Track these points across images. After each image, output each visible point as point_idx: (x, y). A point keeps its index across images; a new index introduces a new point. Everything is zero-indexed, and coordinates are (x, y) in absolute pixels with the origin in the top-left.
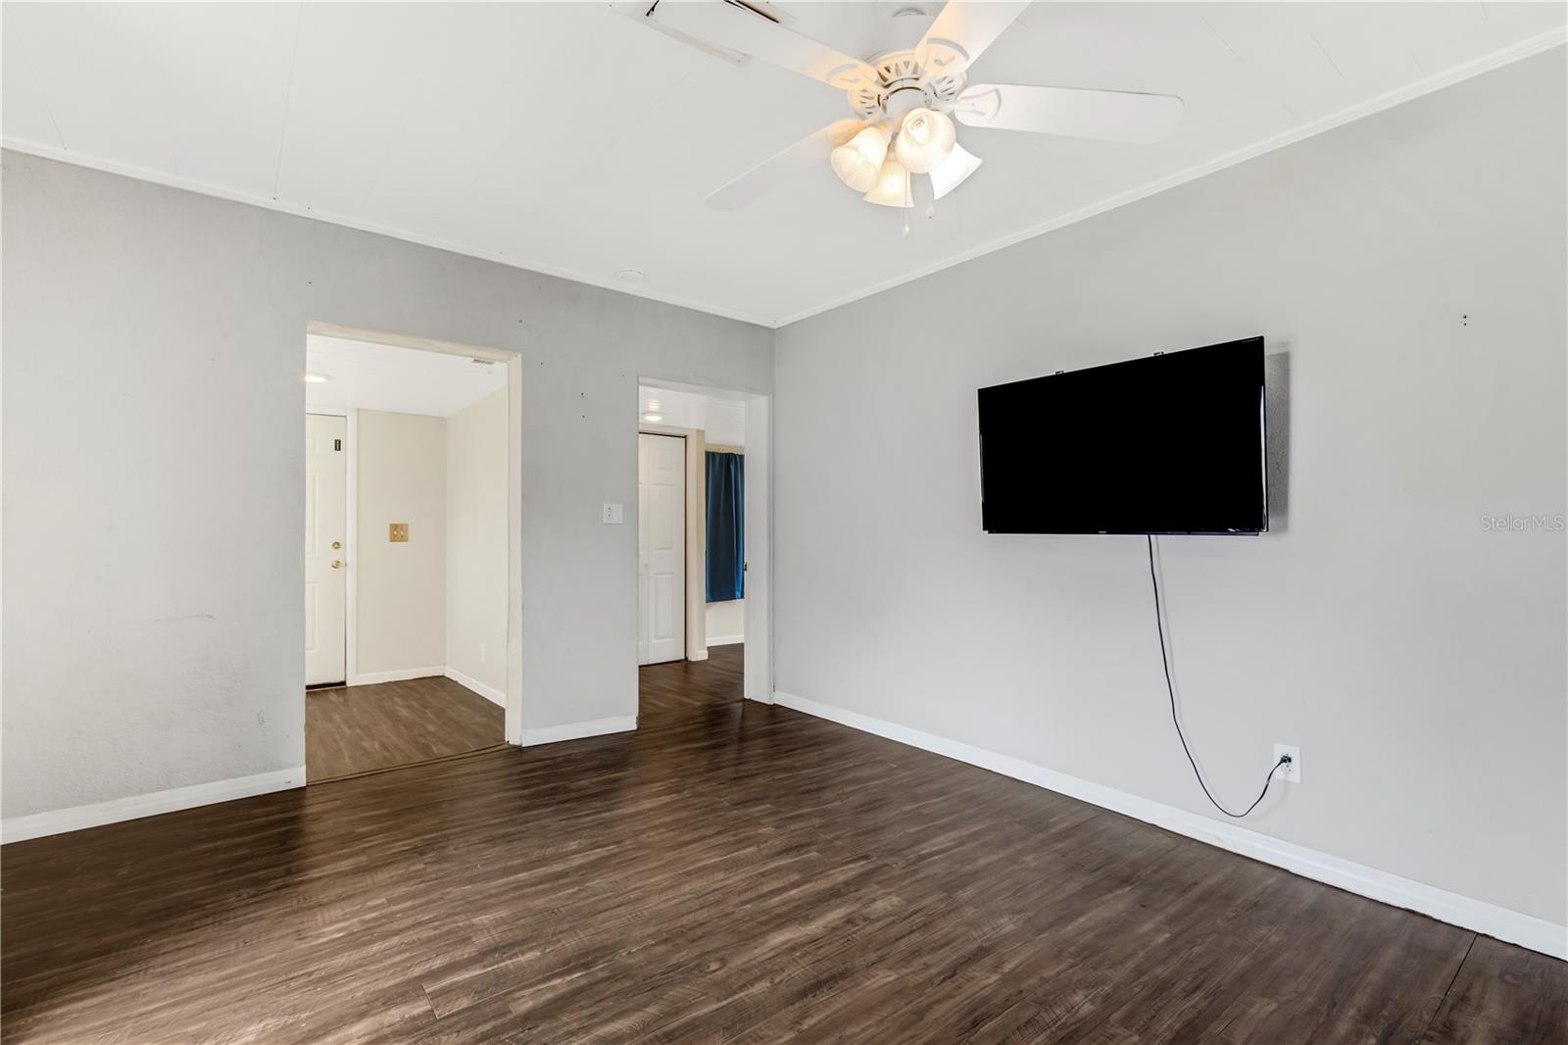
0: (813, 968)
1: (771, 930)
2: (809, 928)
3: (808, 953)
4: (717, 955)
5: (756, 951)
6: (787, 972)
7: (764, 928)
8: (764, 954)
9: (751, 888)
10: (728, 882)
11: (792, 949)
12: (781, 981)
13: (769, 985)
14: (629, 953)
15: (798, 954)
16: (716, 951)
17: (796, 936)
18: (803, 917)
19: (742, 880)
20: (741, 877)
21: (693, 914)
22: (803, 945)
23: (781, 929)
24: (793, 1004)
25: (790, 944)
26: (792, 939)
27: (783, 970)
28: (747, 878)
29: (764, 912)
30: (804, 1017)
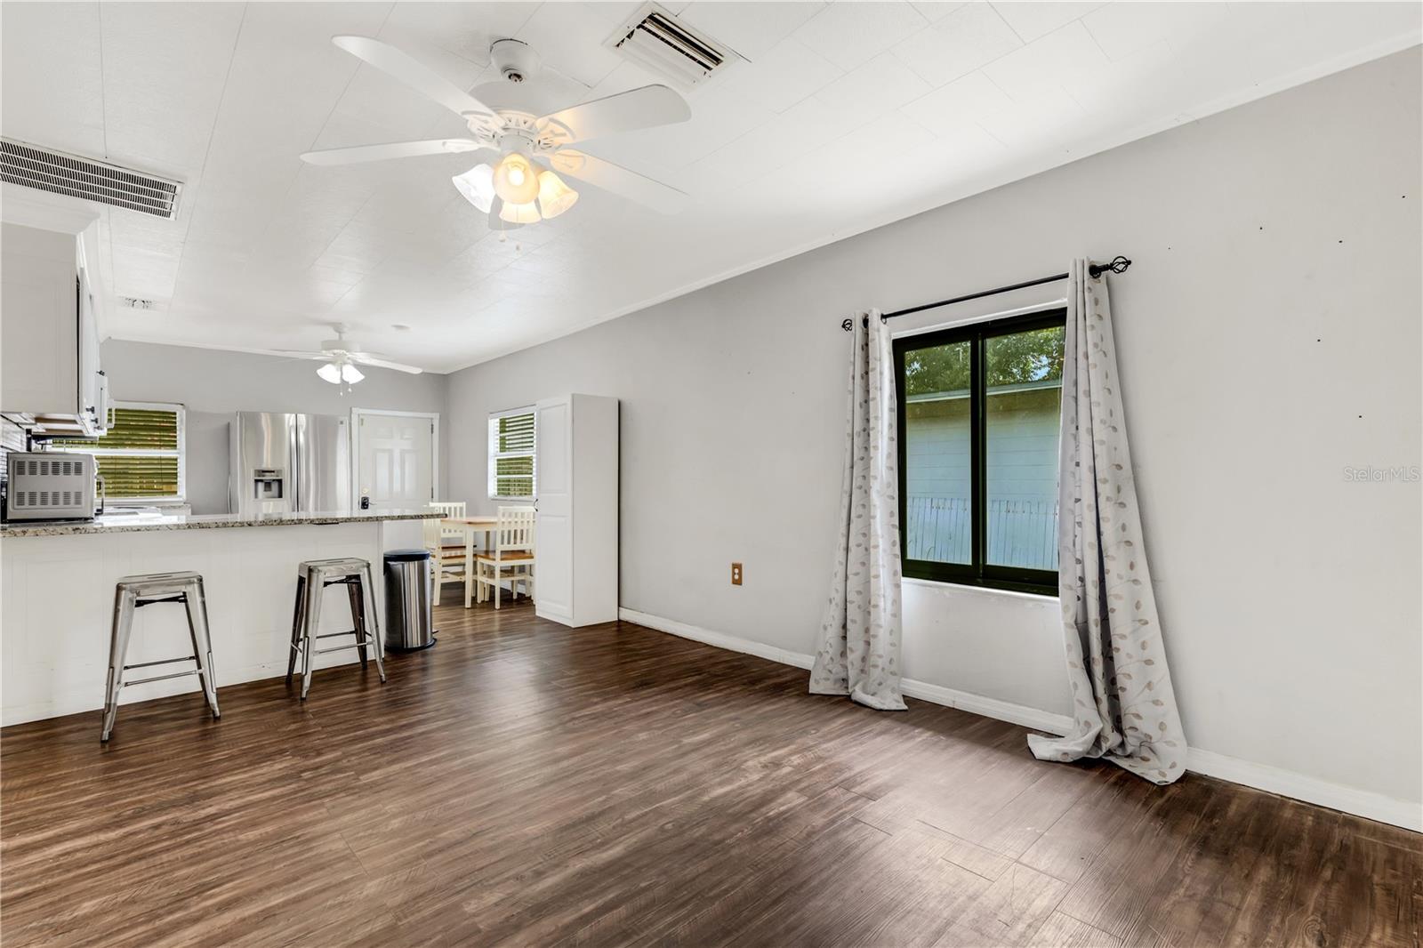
0: (589, 831)
1: (620, 859)
2: (583, 865)
3: (590, 842)
4: (669, 835)
5: (635, 840)
6: (610, 827)
7: (627, 861)
8: (627, 838)
9: (639, 912)
10: (669, 919)
11: (602, 844)
12: (617, 819)
13: (626, 817)
14: (742, 831)
15: (599, 840)
16: (670, 838)
17: (599, 855)
18: (587, 875)
19: (652, 924)
20: (654, 929)
21: (700, 871)
22: (593, 848)
23: (611, 861)
24: (610, 807)
25: (604, 848)
26: (600, 853)
27: (614, 828)
28: (646, 927)
29: (626, 878)
30: (605, 801)
